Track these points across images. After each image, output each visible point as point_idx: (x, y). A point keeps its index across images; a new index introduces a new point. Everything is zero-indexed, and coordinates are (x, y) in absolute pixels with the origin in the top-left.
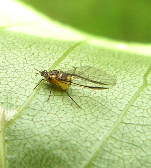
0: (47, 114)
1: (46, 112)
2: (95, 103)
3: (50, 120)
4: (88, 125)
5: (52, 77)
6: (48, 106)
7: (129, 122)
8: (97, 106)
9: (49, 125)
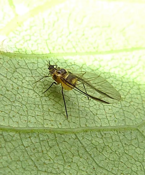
0: (31, 76)
1: (32, 75)
2: (75, 103)
3: (28, 80)
4: (49, 110)
5: (57, 75)
6: (38, 73)
7: (81, 139)
8: (73, 106)
9: (23, 83)
